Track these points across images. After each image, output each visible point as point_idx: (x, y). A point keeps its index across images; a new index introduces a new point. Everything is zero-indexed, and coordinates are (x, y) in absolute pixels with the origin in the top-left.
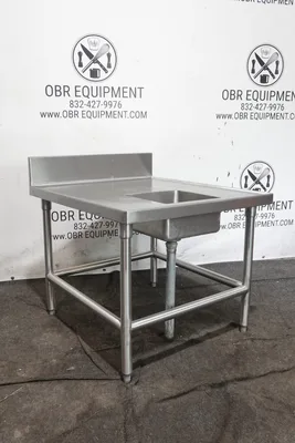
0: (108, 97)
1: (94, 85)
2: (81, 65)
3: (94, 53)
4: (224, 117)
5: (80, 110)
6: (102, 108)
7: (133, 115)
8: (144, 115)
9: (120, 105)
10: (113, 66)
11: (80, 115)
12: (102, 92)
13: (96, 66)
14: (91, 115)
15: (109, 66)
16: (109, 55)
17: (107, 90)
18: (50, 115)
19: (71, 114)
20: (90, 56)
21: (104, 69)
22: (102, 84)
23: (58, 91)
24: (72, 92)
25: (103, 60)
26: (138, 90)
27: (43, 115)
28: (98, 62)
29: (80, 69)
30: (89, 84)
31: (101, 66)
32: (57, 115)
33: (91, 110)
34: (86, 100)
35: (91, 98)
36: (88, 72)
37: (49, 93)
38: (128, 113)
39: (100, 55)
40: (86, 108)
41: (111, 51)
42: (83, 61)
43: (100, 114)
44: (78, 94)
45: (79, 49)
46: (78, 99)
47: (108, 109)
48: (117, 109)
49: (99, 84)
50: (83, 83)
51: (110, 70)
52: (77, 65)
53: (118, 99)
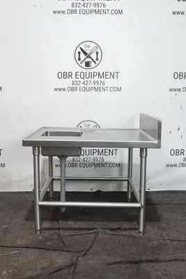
0: (96, 78)
1: (88, 71)
2: (79, 59)
3: (88, 52)
4: (175, 90)
5: (78, 87)
6: (92, 85)
7: (112, 89)
8: (119, 89)
9: (103, 83)
10: (99, 59)
11: (78, 90)
12: (92, 75)
13: (89, 60)
14: (85, 90)
15: (97, 59)
16: (97, 53)
17: (95, 74)
18: (60, 90)
19: (73, 89)
20: (85, 53)
21: (94, 61)
22: (93, 71)
23: (66, 75)
24: (74, 76)
25: (94, 56)
26: (116, 74)
27: (56, 90)
29: (79, 62)
30: (84, 71)
31: (92, 59)
32: (64, 89)
33: (85, 86)
34: (82, 81)
35: (86, 79)
36: (84, 63)
37: (60, 77)
38: (109, 89)
39: (91, 53)
40: (82, 85)
41: (99, 50)
42: (81, 57)
43: (91, 89)
44: (77, 77)
45: (79, 50)
46: (77, 80)
47: (96, 86)
48: (102, 85)
49: (90, 71)
50: (80, 70)
51: (97, 62)
52: (77, 59)
53: (102, 80)
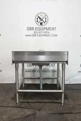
0: (45, 30)
1: (41, 27)
2: (37, 21)
3: (41, 18)
6: (43, 34)
7: (53, 35)
8: (56, 36)
9: (49, 33)
11: (37, 35)
13: (42, 21)
14: (40, 36)
15: (46, 21)
16: (46, 18)
17: (45, 28)
18: (28, 36)
19: (34, 35)
21: (44, 22)
22: (43, 27)
23: (31, 29)
24: (35, 29)
25: (44, 20)
26: (54, 28)
27: (26, 36)
28: (43, 20)
29: (37, 23)
30: (40, 27)
31: (43, 21)
32: (30, 36)
33: (40, 34)
34: (38, 31)
35: (40, 31)
36: (39, 23)
37: (28, 29)
38: (51, 35)
39: (43, 18)
40: (39, 34)
41: (47, 17)
42: (38, 20)
43: (42, 35)
44: (36, 29)
45: (37, 17)
46: (36, 31)
47: (45, 34)
48: (48, 34)
49: (42, 27)
50: (38, 26)
52: (36, 21)
53: (48, 31)
